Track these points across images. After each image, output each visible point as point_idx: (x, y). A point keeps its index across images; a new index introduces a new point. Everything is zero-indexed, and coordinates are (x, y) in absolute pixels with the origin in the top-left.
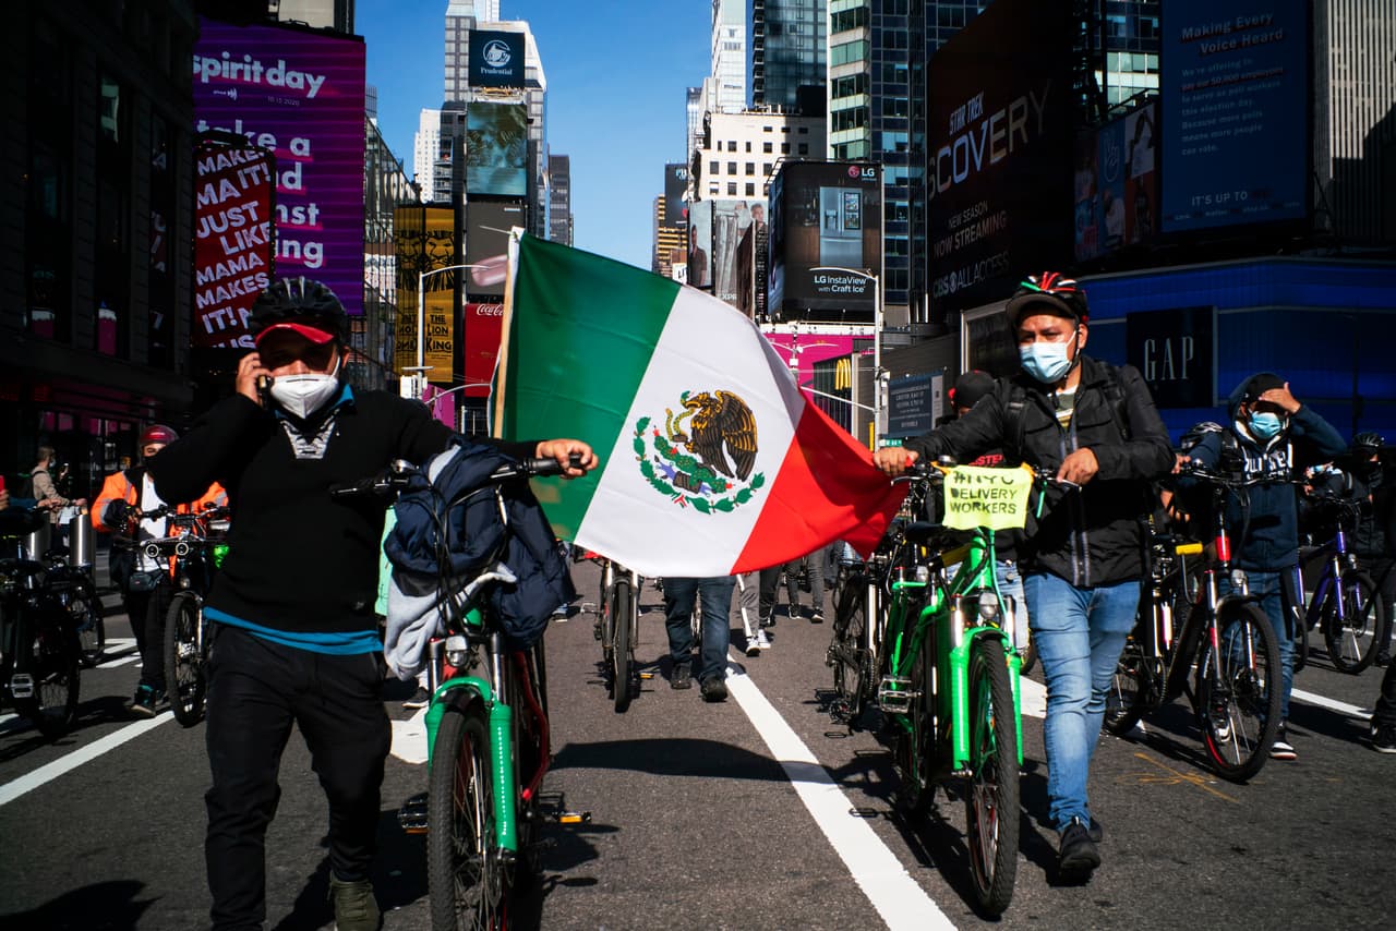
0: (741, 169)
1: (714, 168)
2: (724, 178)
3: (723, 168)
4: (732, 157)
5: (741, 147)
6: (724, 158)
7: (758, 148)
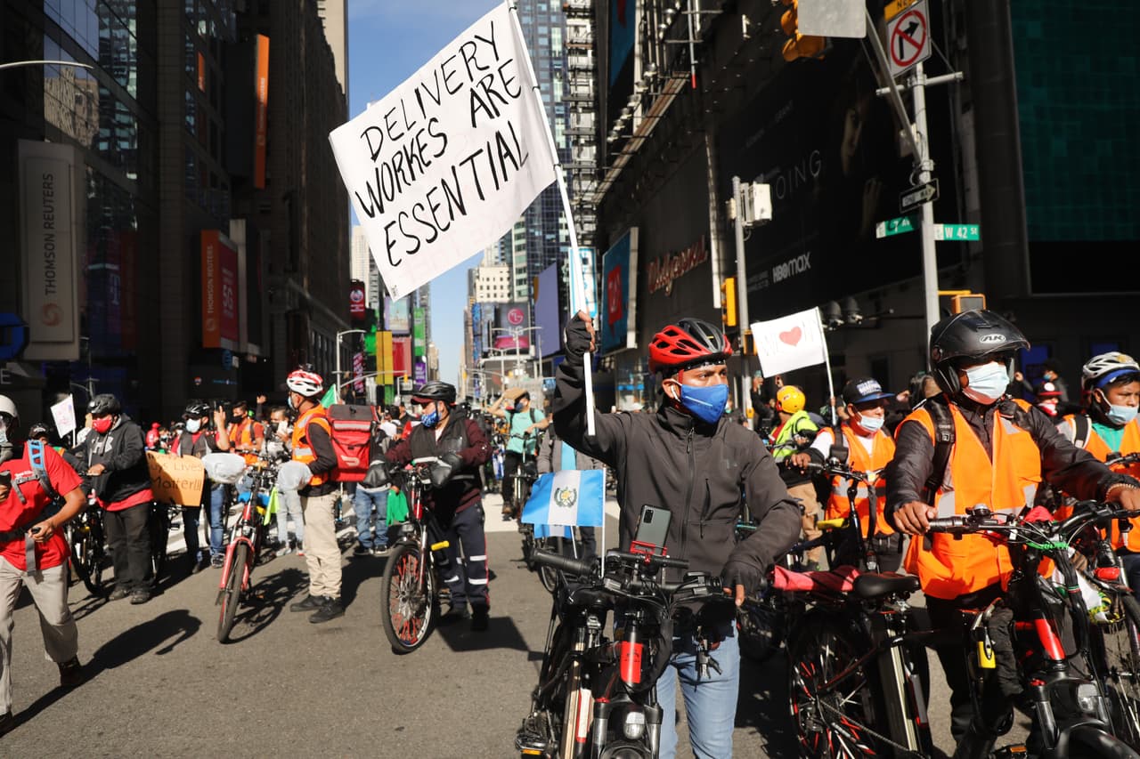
0: (492, 288)
1: (481, 288)
2: (485, 291)
3: (485, 288)
4: (488, 283)
5: (491, 279)
6: (485, 284)
7: (498, 279)
